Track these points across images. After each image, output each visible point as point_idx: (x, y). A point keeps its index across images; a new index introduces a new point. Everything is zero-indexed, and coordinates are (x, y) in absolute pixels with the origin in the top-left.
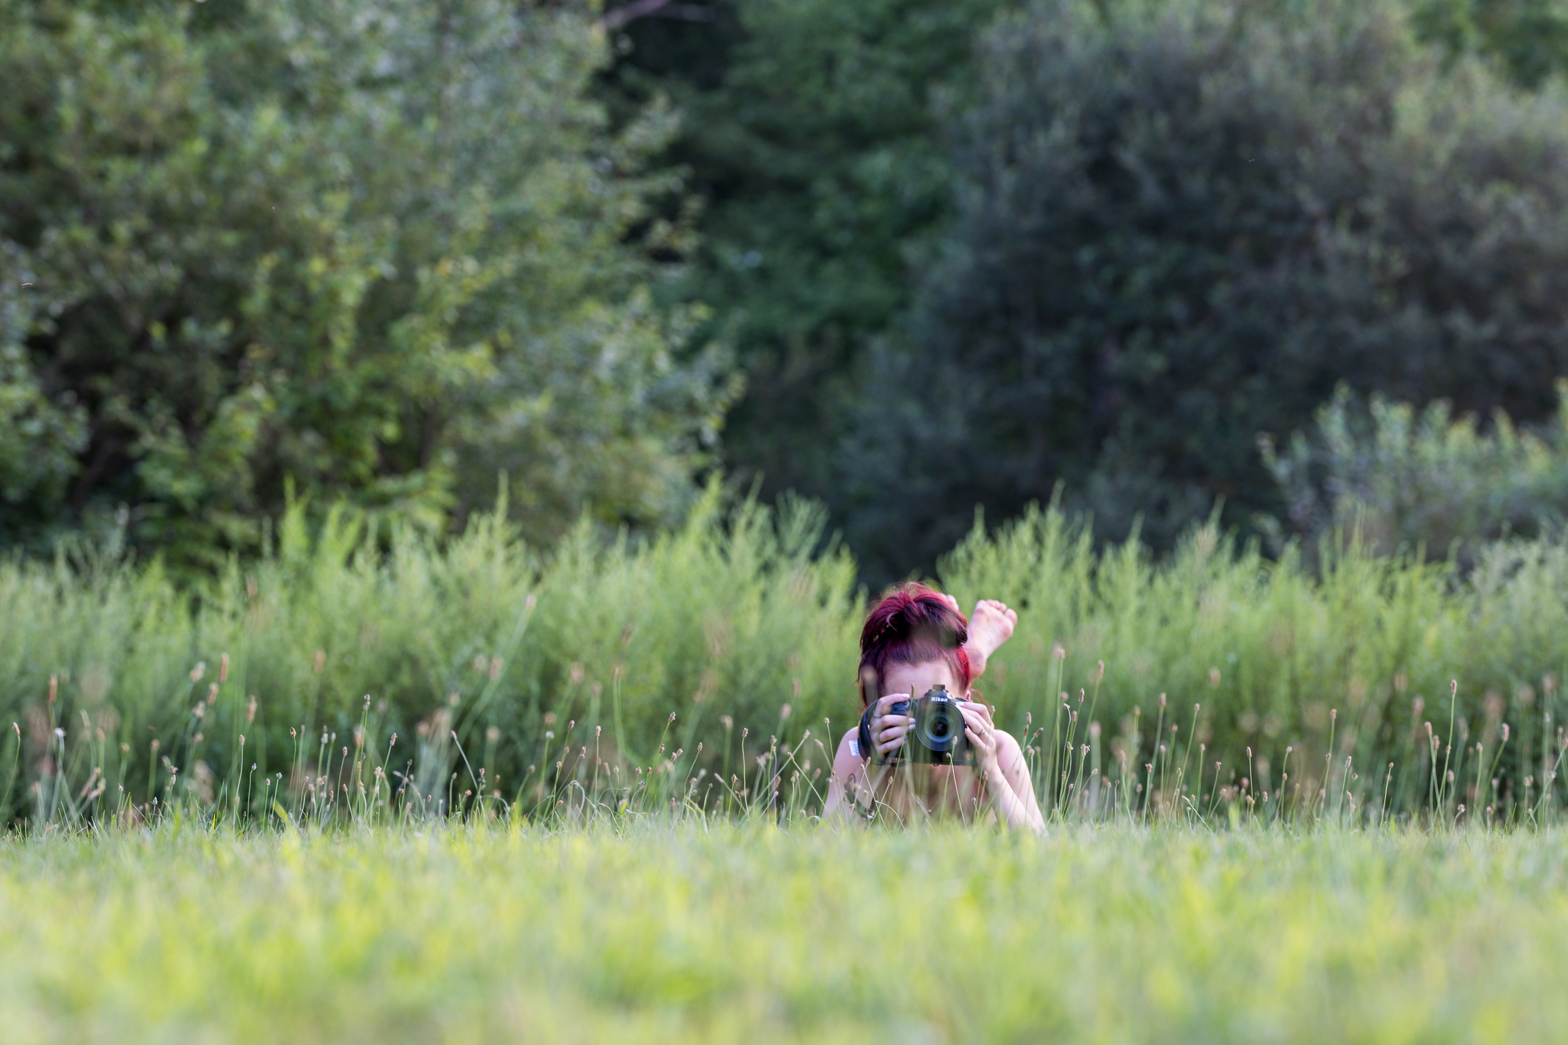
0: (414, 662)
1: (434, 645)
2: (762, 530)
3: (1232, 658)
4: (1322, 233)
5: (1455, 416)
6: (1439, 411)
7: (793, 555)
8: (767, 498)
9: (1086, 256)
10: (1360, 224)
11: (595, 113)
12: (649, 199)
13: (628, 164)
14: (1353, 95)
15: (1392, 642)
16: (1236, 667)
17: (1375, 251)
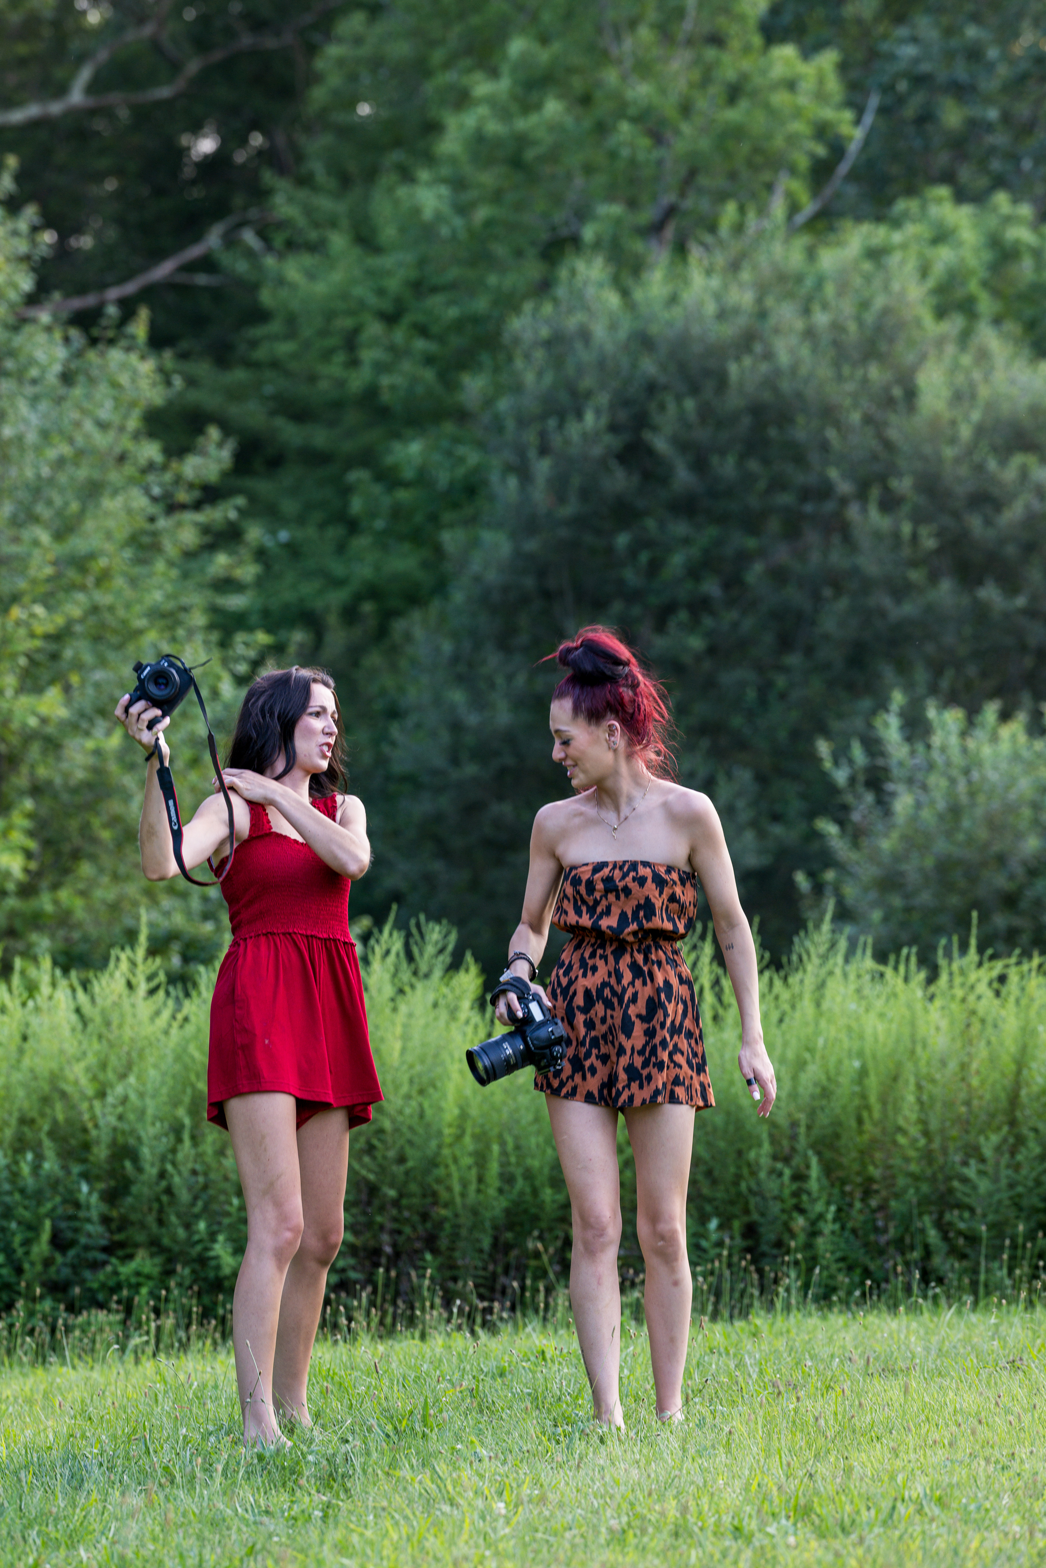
0: (64, 1095)
1: (84, 1081)
2: (398, 955)
3: (857, 1064)
4: (853, 512)
5: (1005, 716)
6: (991, 711)
7: (427, 976)
8: (401, 925)
9: (622, 540)
10: (889, 504)
11: (151, 451)
12: (205, 530)
13: (183, 496)
14: (874, 372)
15: (1011, 1046)
16: (863, 1073)
17: (906, 529)
